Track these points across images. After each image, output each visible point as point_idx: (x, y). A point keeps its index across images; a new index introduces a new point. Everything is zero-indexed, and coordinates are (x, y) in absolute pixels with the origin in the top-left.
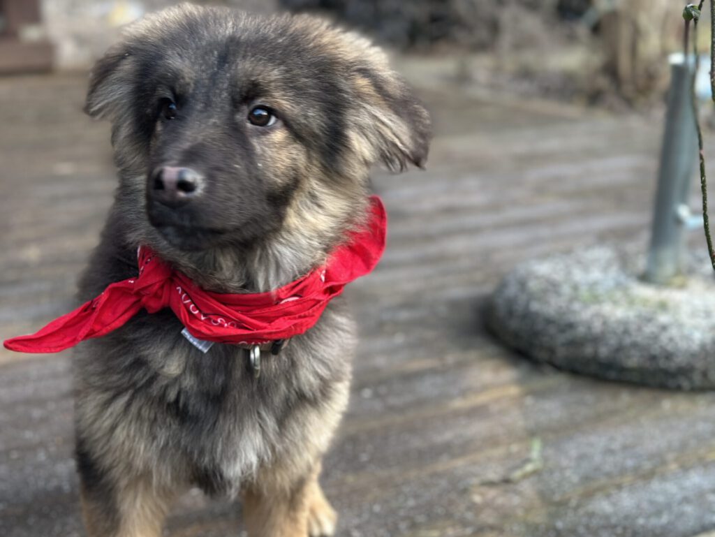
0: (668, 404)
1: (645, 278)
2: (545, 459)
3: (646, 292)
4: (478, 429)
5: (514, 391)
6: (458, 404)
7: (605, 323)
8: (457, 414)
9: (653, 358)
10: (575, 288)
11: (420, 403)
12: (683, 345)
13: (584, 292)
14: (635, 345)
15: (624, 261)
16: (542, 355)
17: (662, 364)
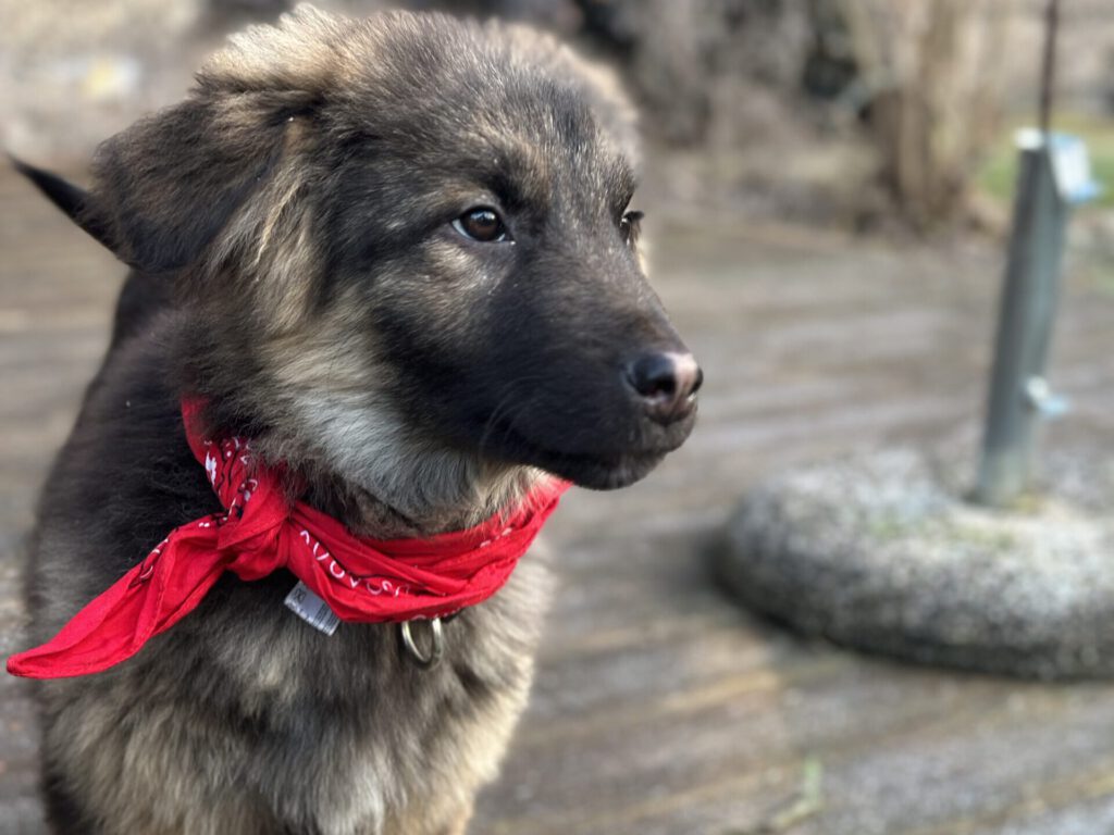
0: (1019, 703)
1: (974, 498)
2: (826, 793)
3: (976, 522)
4: (710, 744)
5: (767, 681)
6: (678, 703)
7: (913, 572)
8: (675, 720)
9: (994, 628)
10: (863, 514)
11: (614, 702)
12: (1041, 607)
13: (877, 521)
14: (964, 607)
15: (937, 471)
16: (811, 623)
17: (1009, 637)
